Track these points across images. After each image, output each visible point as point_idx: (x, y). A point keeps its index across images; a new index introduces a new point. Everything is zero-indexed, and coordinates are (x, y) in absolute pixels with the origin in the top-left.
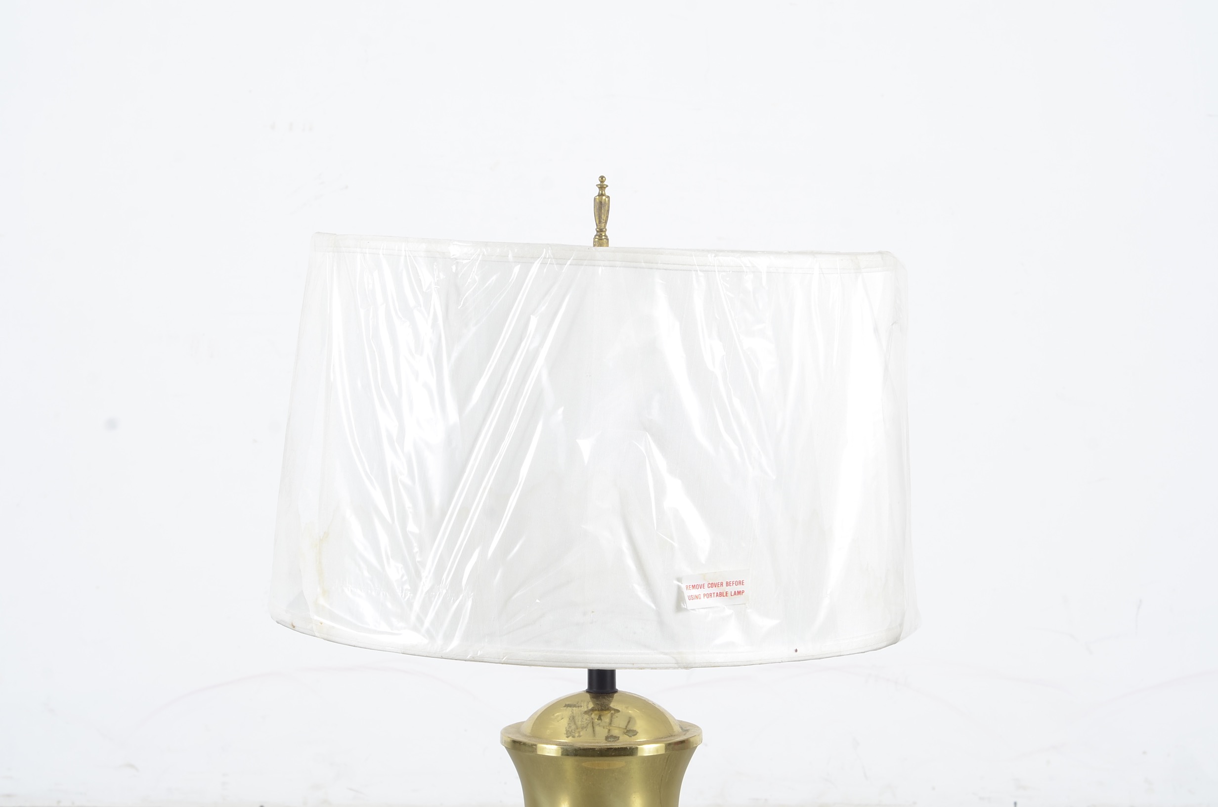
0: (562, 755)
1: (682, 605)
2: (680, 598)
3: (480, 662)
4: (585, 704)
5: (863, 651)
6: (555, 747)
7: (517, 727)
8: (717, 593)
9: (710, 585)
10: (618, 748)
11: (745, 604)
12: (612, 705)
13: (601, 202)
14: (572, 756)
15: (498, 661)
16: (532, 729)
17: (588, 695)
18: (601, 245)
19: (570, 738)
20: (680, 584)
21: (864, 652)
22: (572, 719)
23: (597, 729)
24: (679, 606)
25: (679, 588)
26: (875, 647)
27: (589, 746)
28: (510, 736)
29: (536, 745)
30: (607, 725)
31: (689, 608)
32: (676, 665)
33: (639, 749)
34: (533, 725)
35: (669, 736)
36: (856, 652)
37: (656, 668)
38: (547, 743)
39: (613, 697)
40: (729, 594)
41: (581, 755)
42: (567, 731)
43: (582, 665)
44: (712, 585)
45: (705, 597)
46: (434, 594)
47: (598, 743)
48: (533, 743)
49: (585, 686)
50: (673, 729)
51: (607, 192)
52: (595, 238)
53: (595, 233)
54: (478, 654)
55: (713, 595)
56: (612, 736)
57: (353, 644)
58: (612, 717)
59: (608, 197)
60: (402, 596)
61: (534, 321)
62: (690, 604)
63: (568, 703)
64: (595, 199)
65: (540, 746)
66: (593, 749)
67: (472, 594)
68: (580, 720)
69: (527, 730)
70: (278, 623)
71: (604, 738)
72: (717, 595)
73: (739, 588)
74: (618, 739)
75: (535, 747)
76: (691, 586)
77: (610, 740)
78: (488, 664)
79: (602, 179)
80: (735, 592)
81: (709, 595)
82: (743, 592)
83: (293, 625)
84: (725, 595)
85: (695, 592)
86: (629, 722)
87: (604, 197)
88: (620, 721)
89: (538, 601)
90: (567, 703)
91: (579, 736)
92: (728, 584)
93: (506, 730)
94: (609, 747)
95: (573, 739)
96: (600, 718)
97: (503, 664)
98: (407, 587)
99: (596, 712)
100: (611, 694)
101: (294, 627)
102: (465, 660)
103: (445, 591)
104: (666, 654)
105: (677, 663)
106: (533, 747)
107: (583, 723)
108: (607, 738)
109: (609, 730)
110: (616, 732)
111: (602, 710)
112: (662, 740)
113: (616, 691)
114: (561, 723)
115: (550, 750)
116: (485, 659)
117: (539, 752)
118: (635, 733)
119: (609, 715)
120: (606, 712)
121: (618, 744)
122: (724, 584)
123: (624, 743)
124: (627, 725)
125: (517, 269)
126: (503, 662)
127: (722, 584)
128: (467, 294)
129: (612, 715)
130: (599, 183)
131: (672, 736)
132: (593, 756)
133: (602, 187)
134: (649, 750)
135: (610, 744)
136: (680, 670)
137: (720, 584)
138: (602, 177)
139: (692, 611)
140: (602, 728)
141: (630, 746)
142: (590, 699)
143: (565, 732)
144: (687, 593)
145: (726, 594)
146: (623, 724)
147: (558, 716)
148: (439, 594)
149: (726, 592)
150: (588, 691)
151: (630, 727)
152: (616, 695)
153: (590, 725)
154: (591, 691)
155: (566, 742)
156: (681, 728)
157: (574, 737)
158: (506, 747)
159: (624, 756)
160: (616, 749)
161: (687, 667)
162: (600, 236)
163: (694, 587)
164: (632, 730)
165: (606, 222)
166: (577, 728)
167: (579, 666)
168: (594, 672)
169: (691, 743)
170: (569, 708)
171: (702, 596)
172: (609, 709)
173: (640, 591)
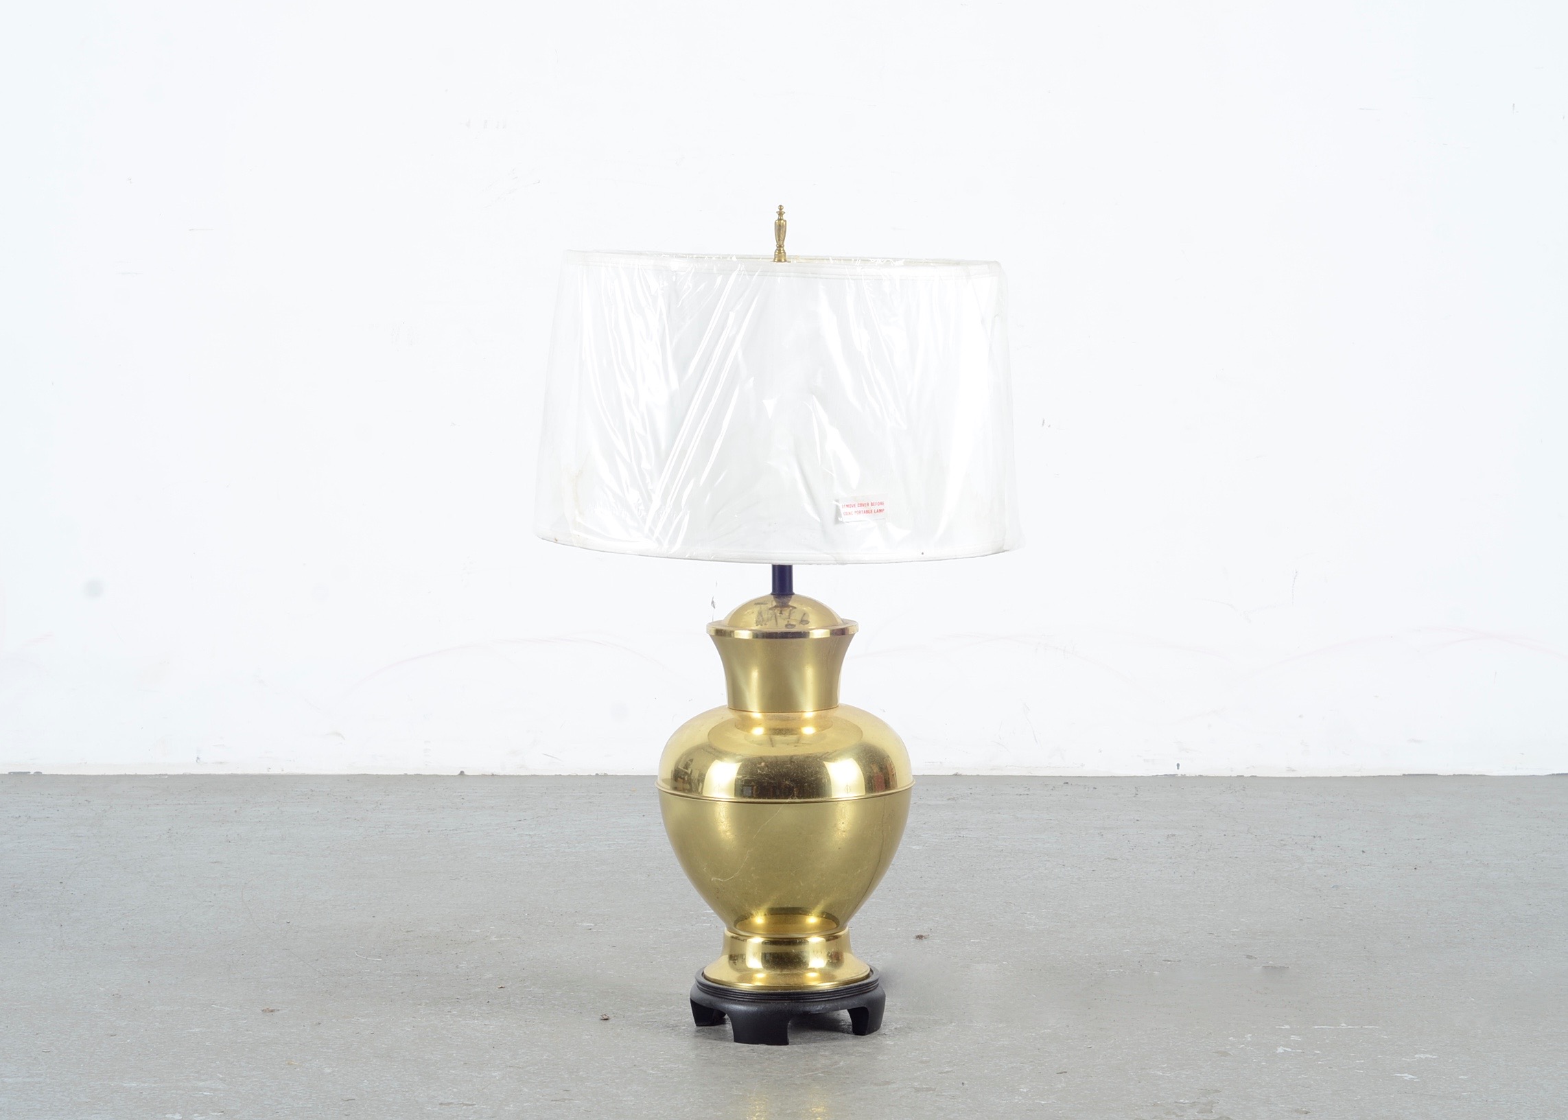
0: (753, 637)
1: (839, 518)
2: (838, 513)
4: (770, 602)
6: (749, 632)
7: (717, 622)
9: (859, 505)
10: (795, 632)
11: (885, 519)
12: (790, 604)
13: (780, 225)
14: (761, 637)
16: (728, 622)
17: (772, 596)
18: (780, 261)
19: (759, 626)
20: (837, 504)
22: (760, 614)
23: (779, 620)
24: (837, 521)
25: (837, 506)
26: (983, 554)
27: (773, 631)
28: (712, 627)
29: (733, 632)
30: (787, 616)
31: (844, 521)
33: (810, 633)
34: (730, 619)
35: (835, 626)
36: (969, 556)
37: (821, 564)
38: (742, 630)
39: (791, 597)
40: (873, 512)
41: (767, 637)
42: (757, 621)
43: (768, 561)
44: (861, 505)
45: (856, 513)
46: (661, 512)
47: (779, 628)
48: (730, 631)
49: (769, 590)
50: (838, 622)
51: (784, 217)
52: (776, 252)
53: (776, 248)
54: (695, 554)
55: (861, 512)
56: (790, 625)
59: (785, 221)
60: (638, 514)
61: (732, 316)
62: (844, 518)
63: (758, 602)
64: (775, 223)
65: (736, 632)
66: (776, 633)
67: (689, 510)
68: (766, 613)
69: (725, 623)
71: (785, 625)
72: (864, 512)
73: (880, 507)
74: (795, 626)
75: (731, 633)
76: (845, 506)
77: (788, 627)
78: (701, 561)
79: (781, 208)
80: (877, 510)
81: (859, 512)
82: (883, 510)
83: (555, 539)
84: (870, 512)
85: (849, 510)
86: (803, 615)
87: (782, 221)
88: (796, 617)
89: (737, 515)
90: (756, 602)
91: (766, 624)
92: (872, 504)
93: (709, 625)
94: (788, 632)
95: (762, 626)
96: (781, 613)
97: (713, 561)
98: (642, 508)
99: (778, 608)
100: (789, 595)
102: (685, 559)
103: (669, 509)
104: (828, 554)
105: (836, 561)
106: (728, 634)
107: (768, 615)
109: (788, 621)
110: (793, 622)
111: (783, 607)
112: (828, 627)
113: (793, 594)
114: (751, 618)
115: (744, 634)
116: (699, 558)
117: (736, 637)
118: (807, 622)
119: (788, 610)
120: (786, 608)
121: (795, 630)
122: (870, 504)
123: (800, 629)
124: (802, 617)
125: (719, 279)
127: (868, 504)
128: (683, 298)
129: (791, 610)
130: (778, 210)
131: (837, 626)
132: (776, 638)
133: (781, 214)
134: (818, 633)
135: (789, 630)
136: (838, 566)
137: (866, 504)
138: (781, 206)
139: (846, 523)
140: (783, 619)
141: (804, 631)
142: (773, 599)
143: (755, 622)
144: (843, 510)
146: (799, 617)
147: (749, 611)
148: (665, 511)
149: (871, 510)
150: (772, 594)
151: (805, 618)
152: (793, 596)
153: (774, 618)
154: (775, 592)
155: (756, 629)
156: (844, 621)
158: (709, 635)
159: (799, 637)
160: (793, 633)
161: (843, 564)
162: (780, 253)
163: (847, 506)
165: (784, 240)
166: (763, 620)
167: (766, 561)
168: (777, 569)
169: (850, 631)
170: (759, 606)
171: (853, 513)
172: (788, 606)
173: (809, 508)
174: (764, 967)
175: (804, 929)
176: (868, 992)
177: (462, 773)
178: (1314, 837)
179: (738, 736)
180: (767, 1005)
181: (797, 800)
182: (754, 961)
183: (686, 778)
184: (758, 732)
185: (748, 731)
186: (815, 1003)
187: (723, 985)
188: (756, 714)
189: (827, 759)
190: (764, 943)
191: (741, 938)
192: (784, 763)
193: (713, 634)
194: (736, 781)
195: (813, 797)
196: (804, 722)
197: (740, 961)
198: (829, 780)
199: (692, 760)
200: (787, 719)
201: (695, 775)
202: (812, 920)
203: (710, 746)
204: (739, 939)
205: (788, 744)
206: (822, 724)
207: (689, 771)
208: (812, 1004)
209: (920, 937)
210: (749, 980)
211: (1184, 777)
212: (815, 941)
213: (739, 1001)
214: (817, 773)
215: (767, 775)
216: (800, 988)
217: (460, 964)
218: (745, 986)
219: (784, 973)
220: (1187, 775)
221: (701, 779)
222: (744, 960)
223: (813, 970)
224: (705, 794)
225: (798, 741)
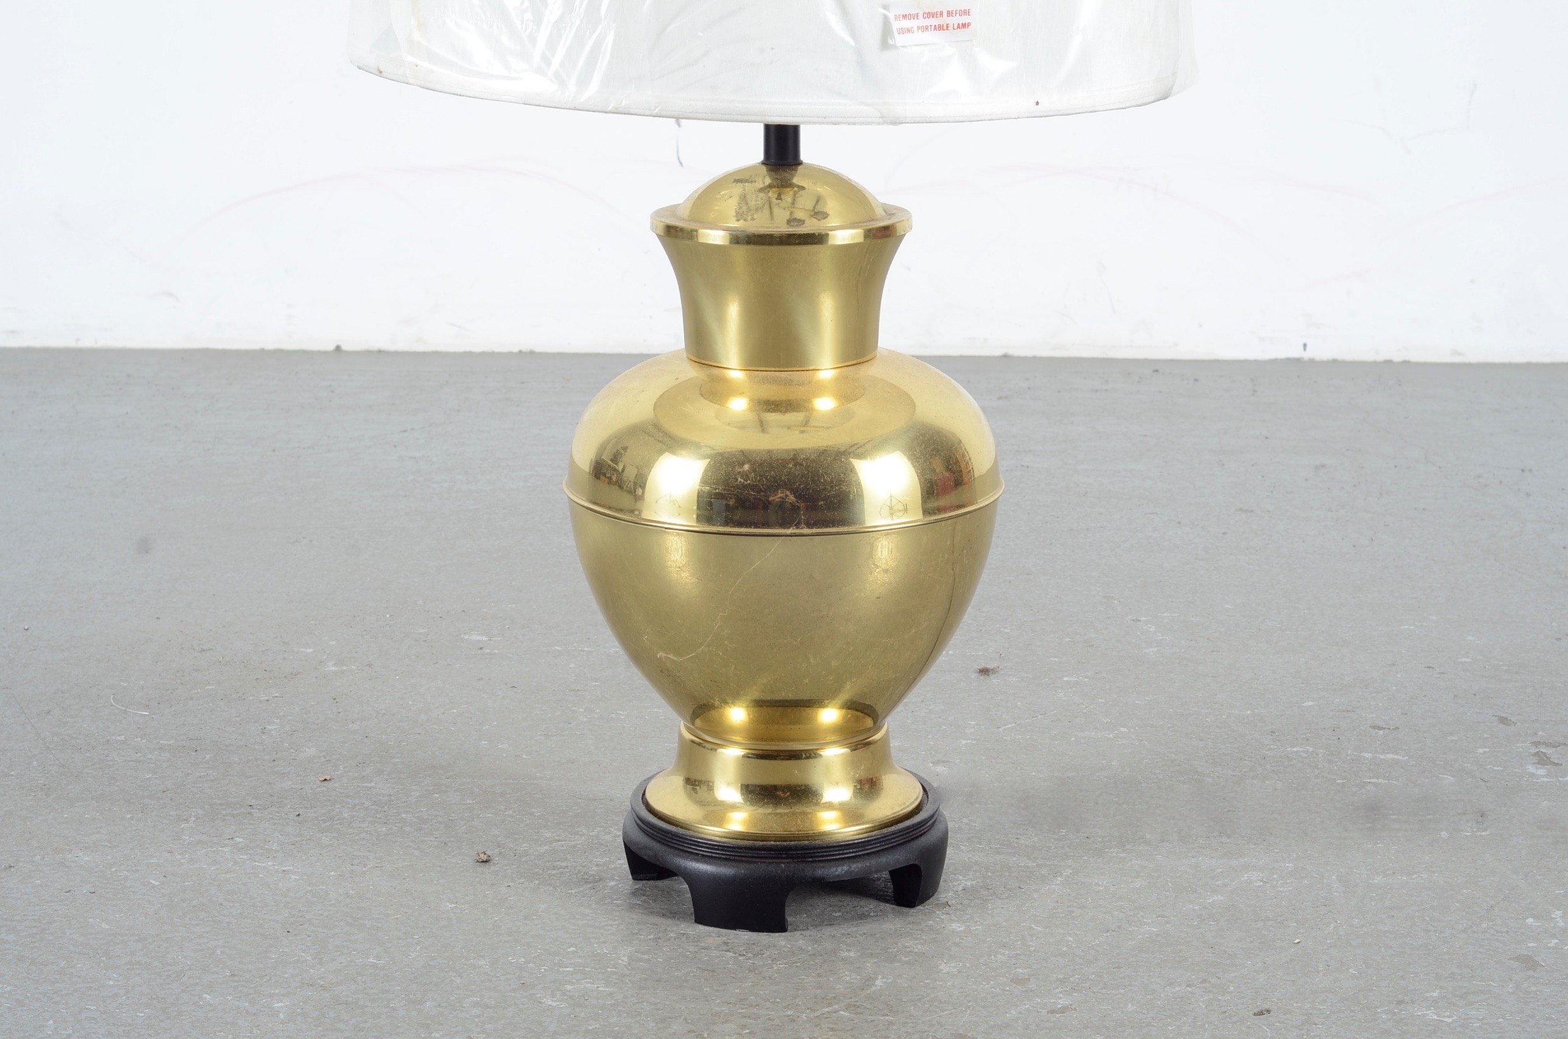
0: (731, 242)
1: (890, 40)
2: (887, 32)
3: (625, 114)
4: (761, 179)
5: (1124, 106)
6: (721, 233)
7: (672, 210)
8: (935, 26)
9: (925, 15)
10: (804, 234)
11: (971, 40)
12: (795, 181)
14: (743, 244)
15: (648, 112)
16: (691, 211)
17: (764, 168)
19: (742, 221)
20: (886, 13)
21: (1125, 108)
22: (744, 198)
23: (776, 210)
24: (885, 43)
25: (886, 18)
26: (1139, 103)
27: (766, 231)
28: (663, 220)
29: (696, 231)
30: (790, 205)
31: (898, 45)
32: (881, 120)
33: (830, 236)
34: (693, 206)
35: (869, 221)
36: (1115, 107)
37: (854, 124)
38: (711, 228)
39: (796, 170)
40: (951, 28)
41: (755, 243)
42: (737, 213)
43: (759, 118)
44: (930, 15)
45: (920, 31)
46: (564, 25)
47: (776, 227)
48: (693, 227)
49: (760, 156)
50: (875, 212)
54: (623, 105)
55: (930, 27)
56: (795, 220)
57: (458, 93)
58: (795, 195)
60: (522, 28)
62: (899, 40)
63: (740, 178)
65: (702, 231)
66: (771, 236)
67: (614, 25)
68: (754, 199)
69: (685, 212)
70: (360, 68)
71: (786, 221)
72: (935, 29)
73: (964, 19)
74: (804, 223)
75: (695, 233)
76: (901, 16)
77: (792, 224)
78: (636, 116)
80: (959, 24)
81: (926, 28)
82: (969, 24)
83: (379, 70)
84: (945, 28)
85: (906, 24)
86: (818, 201)
88: (805, 202)
89: (700, 34)
90: (737, 178)
91: (753, 219)
92: (949, 14)
93: (658, 214)
94: (791, 233)
95: (745, 223)
96: (779, 198)
97: (654, 116)
98: (528, 16)
99: (774, 189)
100: (793, 167)
101: (381, 72)
102: (606, 112)
103: (578, 22)
104: (867, 105)
105: (882, 117)
106: (691, 234)
107: (757, 202)
108: (789, 222)
109: (791, 213)
110: (800, 215)
111: (783, 186)
112: (861, 224)
113: (800, 163)
114: (728, 206)
115: (715, 237)
116: (632, 111)
117: (701, 240)
118: (825, 216)
119: (791, 193)
120: (788, 189)
121: (803, 229)
122: (945, 14)
123: (812, 228)
124: (815, 205)
126: (654, 114)
127: (941, 14)
129: (795, 194)
131: (873, 220)
132: (770, 244)
134: (843, 237)
135: (793, 230)
137: (938, 13)
139: (902, 49)
140: (783, 210)
141: (819, 231)
142: (766, 172)
143: (735, 214)
144: (896, 25)
145: (947, 27)
146: (810, 205)
147: (724, 195)
148: (571, 26)
149: (947, 25)
150: (763, 163)
151: (819, 208)
152: (799, 168)
153: (767, 206)
154: (768, 163)
155: (736, 227)
156: (885, 211)
157: (745, 220)
158: (657, 235)
159: (812, 244)
160: (801, 236)
161: (895, 123)
163: (905, 17)
164: (821, 212)
166: (749, 209)
167: (754, 118)
168: (772, 130)
169: (898, 229)
170: (740, 184)
171: (915, 29)
172: (791, 185)
173: (834, 21)
174: (746, 800)
175: (814, 734)
176: (921, 836)
177: (338, 348)
178: (1523, 471)
179: (705, 411)
180: (752, 866)
181: (806, 531)
182: (728, 791)
183: (614, 478)
184: (739, 405)
185: (722, 404)
186: (832, 863)
187: (676, 825)
188: (736, 374)
189: (860, 456)
190: (746, 756)
191: (708, 745)
192: (783, 463)
193: (661, 232)
194: (699, 493)
195: (834, 526)
196: (818, 389)
197: (704, 788)
198: (860, 495)
199: (625, 449)
200: (789, 383)
201: (630, 474)
202: (829, 716)
203: (657, 426)
204: (704, 747)
205: (789, 428)
206: (847, 392)
207: (620, 468)
208: (826, 864)
209: (984, 671)
210: (719, 820)
211: (1312, 362)
212: (834, 754)
213: (703, 855)
214: (840, 482)
215: (753, 487)
216: (807, 837)
217: (269, 723)
218: (712, 831)
219: (778, 811)
220: (1317, 359)
221: (641, 482)
222: (710, 788)
223: (830, 806)
224: (648, 514)
225: (806, 423)
